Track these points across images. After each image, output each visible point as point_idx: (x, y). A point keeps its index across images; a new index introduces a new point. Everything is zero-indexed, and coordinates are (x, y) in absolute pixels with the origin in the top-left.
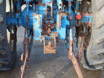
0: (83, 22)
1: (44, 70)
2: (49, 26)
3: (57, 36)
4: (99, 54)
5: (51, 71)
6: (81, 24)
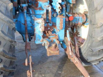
0: (73, 23)
2: (49, 28)
3: (57, 38)
4: (99, 50)
6: (72, 24)
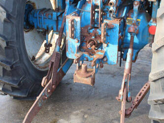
1: (89, 111)
5: (97, 116)
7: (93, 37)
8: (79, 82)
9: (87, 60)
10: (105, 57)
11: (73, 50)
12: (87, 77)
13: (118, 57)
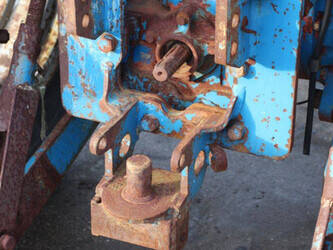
7: (183, 29)
8: (116, 237)
9: (156, 131)
10: (235, 120)
11: (91, 83)
12: (151, 220)
13: (296, 104)
